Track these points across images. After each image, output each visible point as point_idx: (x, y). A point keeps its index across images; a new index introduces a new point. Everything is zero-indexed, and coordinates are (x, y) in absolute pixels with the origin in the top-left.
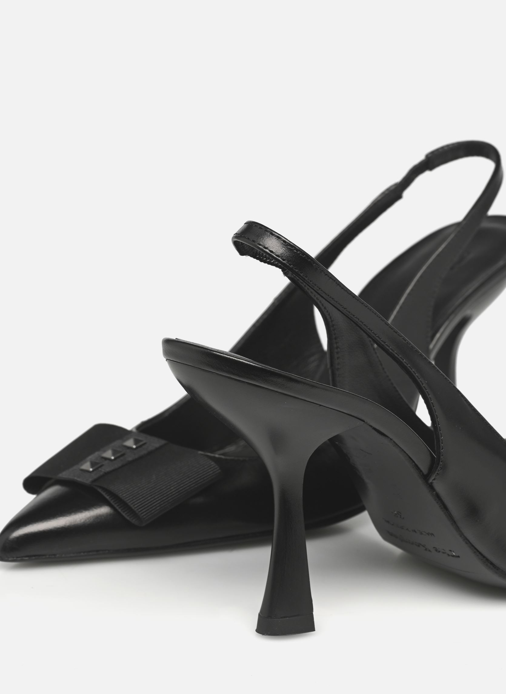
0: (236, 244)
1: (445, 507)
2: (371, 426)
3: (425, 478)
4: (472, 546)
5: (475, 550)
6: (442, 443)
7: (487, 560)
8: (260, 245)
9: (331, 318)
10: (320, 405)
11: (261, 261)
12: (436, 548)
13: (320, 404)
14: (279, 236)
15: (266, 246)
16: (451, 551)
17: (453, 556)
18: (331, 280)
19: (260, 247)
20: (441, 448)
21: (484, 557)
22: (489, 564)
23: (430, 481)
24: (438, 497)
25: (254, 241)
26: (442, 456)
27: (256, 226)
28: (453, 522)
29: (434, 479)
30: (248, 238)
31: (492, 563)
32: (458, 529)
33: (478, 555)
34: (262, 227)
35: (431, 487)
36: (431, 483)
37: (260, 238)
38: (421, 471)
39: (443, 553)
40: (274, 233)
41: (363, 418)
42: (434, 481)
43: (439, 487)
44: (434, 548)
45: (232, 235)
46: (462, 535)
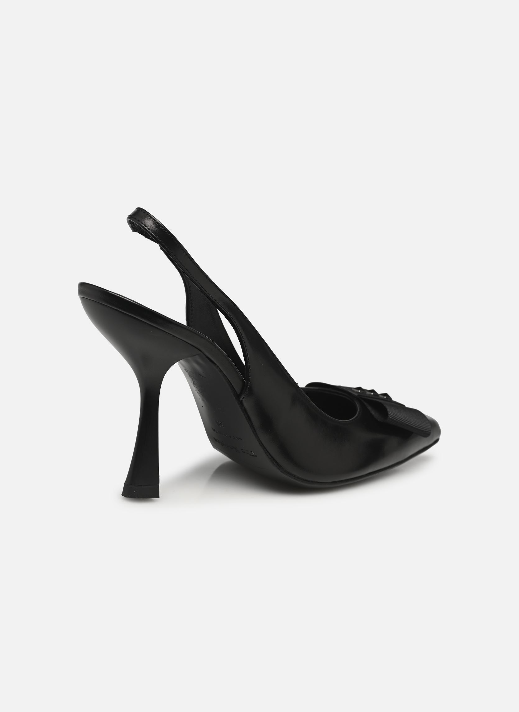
0: (130, 222)
1: (249, 419)
2: (205, 355)
3: (238, 396)
4: (264, 448)
5: (266, 452)
6: (250, 373)
7: (274, 459)
8: (143, 224)
9: (189, 284)
10: (174, 336)
11: (146, 237)
12: (243, 450)
13: (174, 334)
14: (155, 219)
15: (146, 225)
16: (251, 451)
17: (253, 456)
18: (185, 253)
19: (143, 225)
20: (249, 376)
21: (272, 457)
22: (274, 462)
23: (241, 399)
24: (245, 411)
25: (139, 221)
26: (249, 381)
27: (141, 211)
28: (254, 430)
29: (243, 398)
30: (136, 219)
31: (277, 462)
32: (256, 435)
33: (268, 455)
34: (146, 212)
35: (241, 403)
36: (242, 400)
37: (143, 219)
38: (235, 391)
39: (247, 453)
40: (152, 217)
41: (201, 349)
42: (243, 399)
43: (246, 404)
44: (242, 449)
45: (127, 216)
46: (258, 439)
